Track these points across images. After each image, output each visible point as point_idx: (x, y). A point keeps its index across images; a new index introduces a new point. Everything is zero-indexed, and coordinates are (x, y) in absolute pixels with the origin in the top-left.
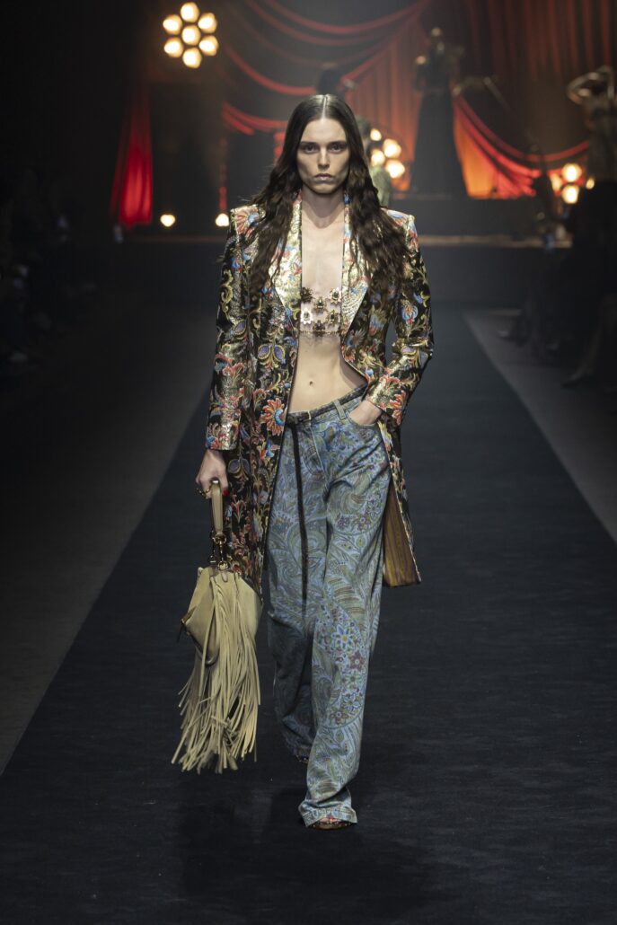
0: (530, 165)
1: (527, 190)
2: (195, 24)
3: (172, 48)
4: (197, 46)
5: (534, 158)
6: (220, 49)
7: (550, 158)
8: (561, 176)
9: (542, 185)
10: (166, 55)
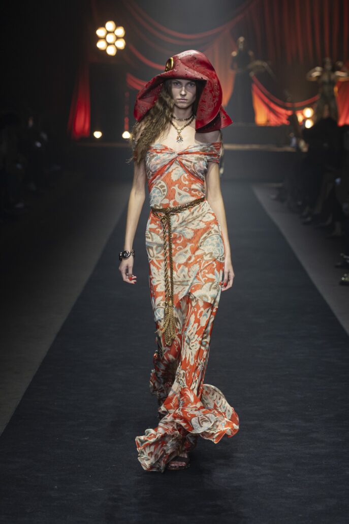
0: (287, 108)
1: (285, 121)
2: (113, 32)
3: (101, 45)
4: (114, 44)
5: (289, 105)
6: (126, 46)
7: (297, 105)
8: (303, 114)
9: (293, 119)
10: (98, 48)
